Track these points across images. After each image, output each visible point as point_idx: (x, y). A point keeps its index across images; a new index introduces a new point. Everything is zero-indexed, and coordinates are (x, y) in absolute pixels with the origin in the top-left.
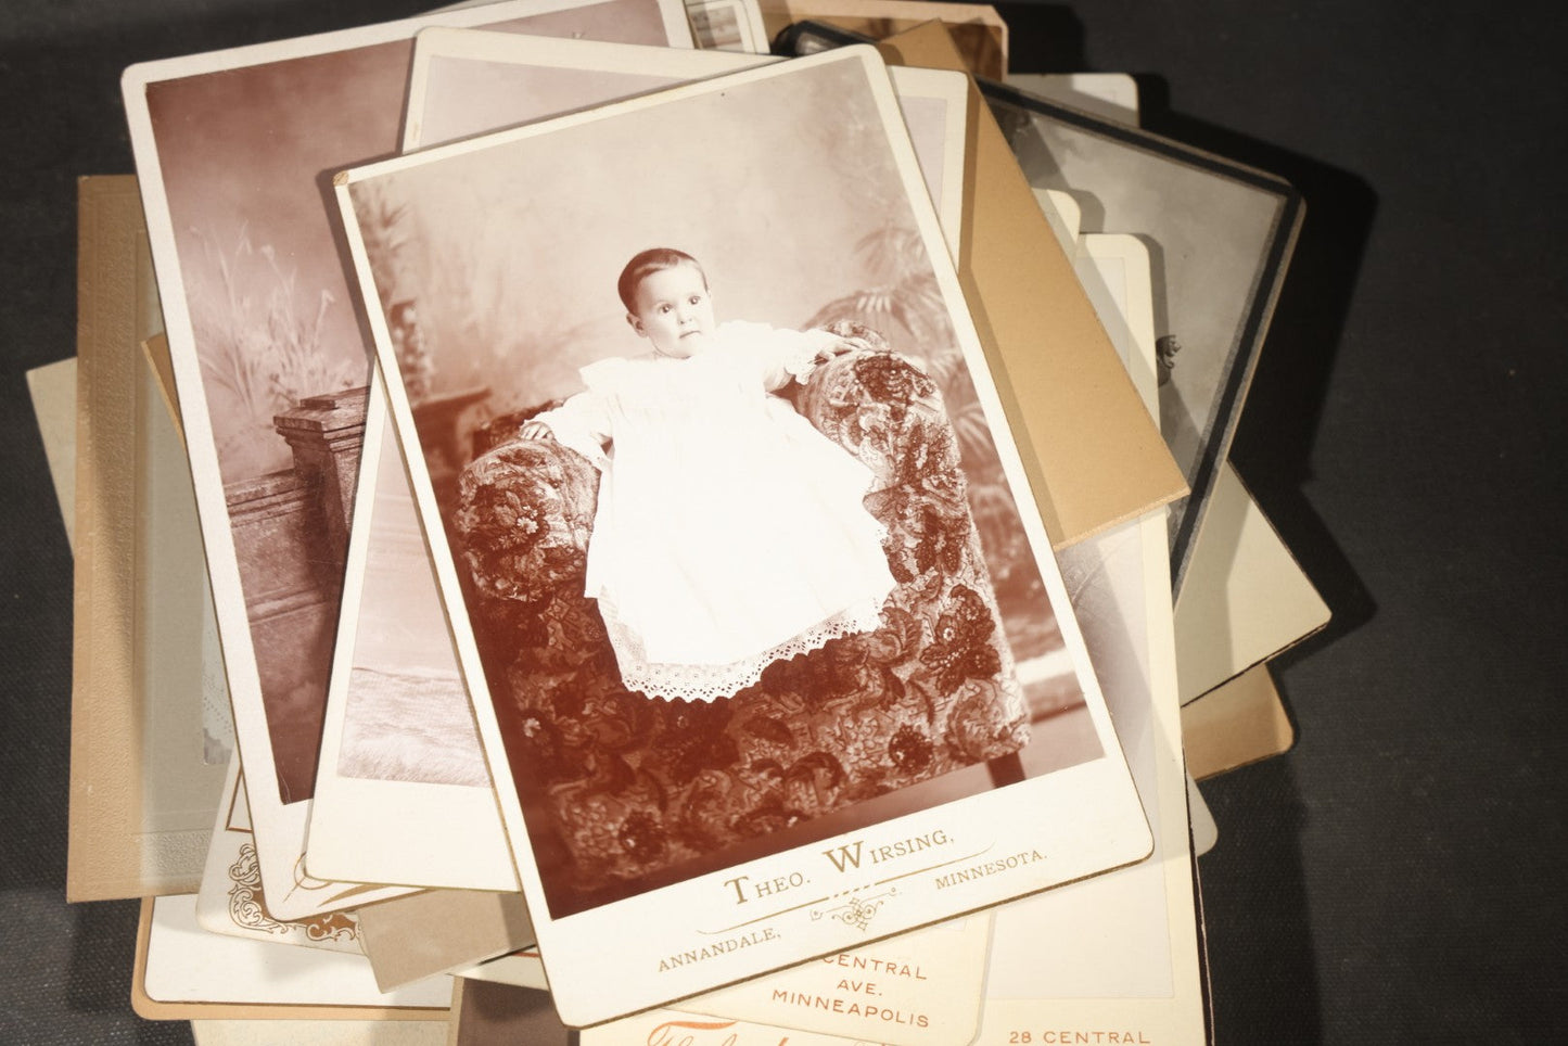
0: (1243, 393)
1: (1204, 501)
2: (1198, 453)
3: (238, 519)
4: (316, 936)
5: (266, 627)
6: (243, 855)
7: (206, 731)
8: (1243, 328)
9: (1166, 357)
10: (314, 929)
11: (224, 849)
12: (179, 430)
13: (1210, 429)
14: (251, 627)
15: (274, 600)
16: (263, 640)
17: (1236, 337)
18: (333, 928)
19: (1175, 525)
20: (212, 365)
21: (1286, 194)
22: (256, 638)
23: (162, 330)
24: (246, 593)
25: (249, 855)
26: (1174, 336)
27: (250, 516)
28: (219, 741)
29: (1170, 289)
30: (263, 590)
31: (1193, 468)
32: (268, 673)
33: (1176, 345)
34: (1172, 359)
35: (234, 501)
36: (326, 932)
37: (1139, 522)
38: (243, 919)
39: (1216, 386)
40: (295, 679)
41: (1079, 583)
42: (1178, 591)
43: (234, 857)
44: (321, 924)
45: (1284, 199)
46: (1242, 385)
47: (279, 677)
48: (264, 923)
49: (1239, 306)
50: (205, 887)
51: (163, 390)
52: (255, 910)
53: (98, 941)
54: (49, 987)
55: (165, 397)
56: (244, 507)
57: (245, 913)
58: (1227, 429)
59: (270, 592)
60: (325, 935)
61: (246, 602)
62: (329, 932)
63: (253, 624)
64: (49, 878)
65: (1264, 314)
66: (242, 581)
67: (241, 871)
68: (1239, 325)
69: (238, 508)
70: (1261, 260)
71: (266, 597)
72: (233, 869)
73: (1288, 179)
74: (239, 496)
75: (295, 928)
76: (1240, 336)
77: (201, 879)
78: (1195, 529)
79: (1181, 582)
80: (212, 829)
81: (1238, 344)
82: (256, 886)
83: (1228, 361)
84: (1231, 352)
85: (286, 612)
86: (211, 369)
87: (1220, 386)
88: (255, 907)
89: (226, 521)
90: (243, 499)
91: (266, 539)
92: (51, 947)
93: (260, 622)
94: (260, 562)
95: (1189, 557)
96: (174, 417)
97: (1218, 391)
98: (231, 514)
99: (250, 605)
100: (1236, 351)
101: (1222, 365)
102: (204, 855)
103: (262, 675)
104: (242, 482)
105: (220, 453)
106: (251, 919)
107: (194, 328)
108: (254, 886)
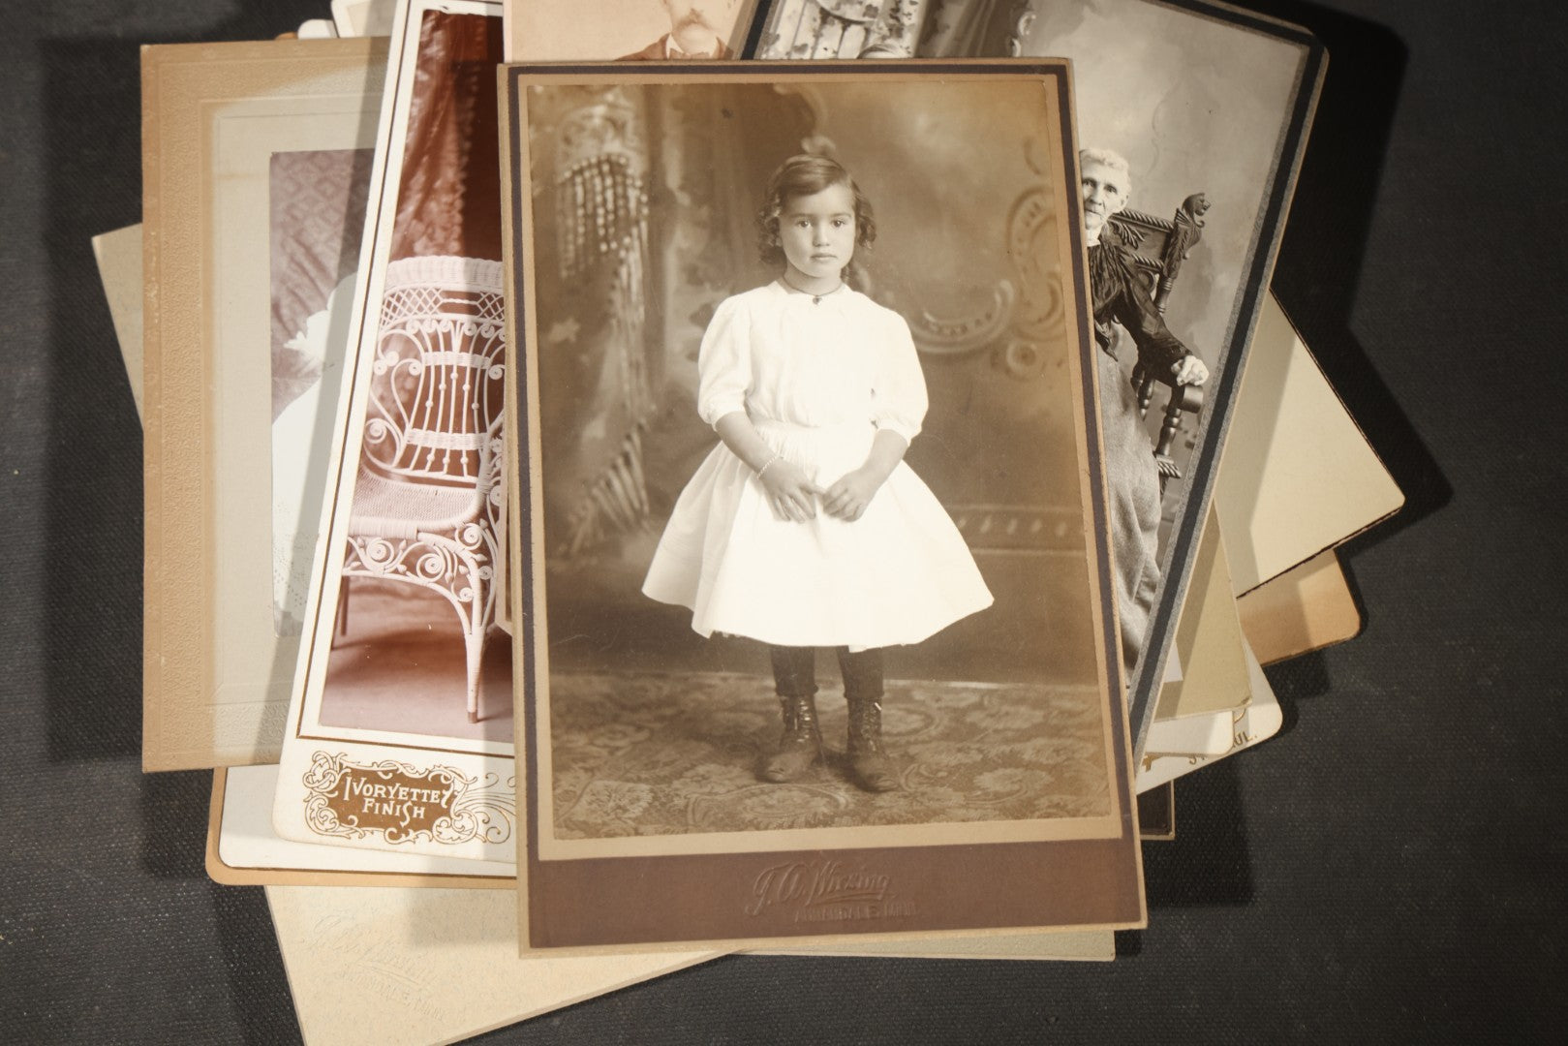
0: (1275, 249)
2: (1233, 313)
6: (315, 762)
8: (1272, 183)
10: (391, 833)
13: (1244, 287)
17: (1265, 193)
18: (411, 831)
21: (1309, 44)
25: (322, 762)
31: (1229, 328)
33: (1205, 203)
36: (403, 835)
39: (1247, 244)
44: (398, 827)
46: (1273, 242)
48: (341, 829)
49: (1266, 159)
52: (331, 816)
57: (321, 820)
58: (1260, 287)
62: (407, 834)
65: (1293, 168)
67: (315, 779)
68: (1268, 181)
70: (1286, 113)
72: (308, 777)
75: (372, 833)
78: (1234, 390)
81: (1268, 200)
82: (332, 792)
84: (1261, 208)
87: (1252, 242)
88: (331, 814)
95: (1228, 419)
100: (1266, 207)
101: (1253, 221)
106: (327, 825)
108: (328, 792)
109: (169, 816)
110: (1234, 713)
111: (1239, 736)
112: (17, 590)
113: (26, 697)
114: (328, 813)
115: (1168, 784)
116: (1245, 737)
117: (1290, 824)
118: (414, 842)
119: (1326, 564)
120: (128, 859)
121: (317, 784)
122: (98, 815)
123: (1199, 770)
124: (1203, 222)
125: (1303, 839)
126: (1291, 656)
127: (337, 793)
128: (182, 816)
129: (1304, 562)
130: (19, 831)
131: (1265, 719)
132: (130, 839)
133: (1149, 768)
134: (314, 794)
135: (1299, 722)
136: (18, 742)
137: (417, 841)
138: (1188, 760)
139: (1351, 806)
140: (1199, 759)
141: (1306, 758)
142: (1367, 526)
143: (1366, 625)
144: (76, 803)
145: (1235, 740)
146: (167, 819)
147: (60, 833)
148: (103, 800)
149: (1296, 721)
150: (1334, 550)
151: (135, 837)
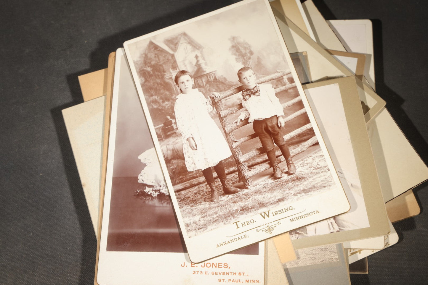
109: (83, 270)
110: (384, 236)
111: (386, 243)
112: (42, 207)
113: (44, 237)
115: (366, 257)
116: (388, 244)
117: (402, 269)
119: (409, 193)
120: (72, 283)
122: (64, 270)
123: (375, 254)
125: (406, 273)
126: (400, 220)
128: (87, 270)
129: (404, 193)
130: (43, 275)
131: (394, 238)
132: (73, 277)
133: (360, 253)
135: (404, 239)
136: (42, 250)
138: (371, 250)
139: (420, 264)
140: (374, 250)
141: (406, 250)
142: (422, 183)
143: (422, 211)
144: (58, 267)
145: (385, 245)
146: (83, 271)
147: (54, 276)
148: (65, 266)
149: (403, 239)
150: (412, 190)
151: (74, 276)
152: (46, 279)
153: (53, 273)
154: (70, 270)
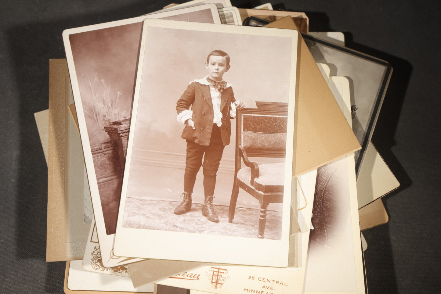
0: (375, 121)
1: (364, 152)
2: (363, 138)
3: (94, 155)
4: (116, 272)
5: (102, 185)
7: (85, 214)
8: (375, 103)
9: (353, 111)
10: (115, 270)
11: (90, 247)
12: (78, 131)
14: (98, 185)
15: (105, 178)
16: (102, 189)
17: (373, 106)
18: (121, 270)
19: (357, 158)
20: (87, 112)
21: (387, 66)
22: (99, 189)
23: (74, 103)
24: (97, 176)
25: (97, 249)
26: (356, 105)
27: (98, 155)
28: (88, 217)
29: (355, 92)
30: (101, 175)
32: (103, 198)
34: (356, 112)
35: (93, 150)
36: (118, 271)
37: (346, 157)
38: (95, 267)
40: (110, 200)
41: (330, 175)
42: (358, 177)
43: (93, 250)
45: (387, 67)
46: (375, 119)
47: (106, 200)
48: (101, 268)
50: (85, 258)
51: (74, 120)
53: (54, 273)
54: (40, 286)
55: (74, 122)
56: (96, 152)
58: (371, 132)
59: (104, 176)
60: (118, 272)
61: (97, 178)
62: (119, 271)
63: (99, 185)
64: (40, 255)
65: (381, 99)
66: (96, 173)
68: (374, 102)
69: (94, 152)
70: (380, 84)
71: (103, 177)
72: (93, 253)
73: (388, 61)
74: (95, 149)
76: (375, 106)
77: (84, 256)
79: (358, 174)
80: (87, 242)
81: (374, 108)
82: (99, 258)
83: (371, 112)
84: (372, 109)
85: (108, 181)
86: (87, 114)
87: (369, 119)
88: (99, 264)
89: (91, 156)
90: (96, 150)
91: (102, 161)
92: (41, 274)
93: (100, 184)
94: (101, 167)
95: (360, 168)
96: (77, 127)
97: (368, 121)
98: (93, 154)
99: (98, 179)
100: (373, 110)
102: (84, 249)
103: (101, 199)
104: (96, 145)
105: (89, 137)
106: (98, 267)
107: (82, 102)
108: (98, 258)
114: (98, 264)
118: (121, 273)
121: (95, 255)
124: (355, 113)
127: (101, 258)
134: (94, 258)
137: (122, 273)
148: (36, 272)
152: (17, 285)
153: (23, 279)
154: (42, 276)
